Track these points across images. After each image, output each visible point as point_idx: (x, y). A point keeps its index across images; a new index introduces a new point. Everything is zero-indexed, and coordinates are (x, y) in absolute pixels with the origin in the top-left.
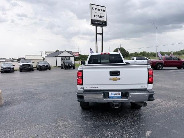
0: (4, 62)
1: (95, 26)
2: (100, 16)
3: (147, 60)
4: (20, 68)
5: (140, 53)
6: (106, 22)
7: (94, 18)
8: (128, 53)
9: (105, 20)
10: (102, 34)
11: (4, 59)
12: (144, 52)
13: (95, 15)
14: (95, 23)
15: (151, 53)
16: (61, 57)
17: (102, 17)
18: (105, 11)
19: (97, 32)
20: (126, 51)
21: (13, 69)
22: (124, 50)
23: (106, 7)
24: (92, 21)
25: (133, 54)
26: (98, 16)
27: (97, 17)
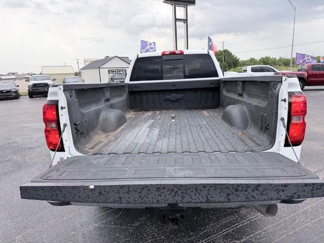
0: (14, 79)
1: (172, 5)
3: (274, 71)
4: (29, 90)
5: (260, 60)
8: (238, 60)
10: (185, 21)
11: (13, 74)
12: (267, 58)
15: (281, 60)
16: (109, 69)
19: (177, 17)
20: (234, 56)
21: (16, 92)
22: (231, 54)
25: (246, 61)
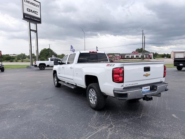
1: (28, 21)
2: (34, 11)
6: (41, 18)
7: (26, 12)
9: (40, 17)
10: (36, 31)
13: (27, 9)
14: (27, 18)
17: (36, 13)
18: (39, 7)
19: (31, 29)
23: (40, 3)
24: (24, 15)
26: (31, 10)
27: (30, 12)
